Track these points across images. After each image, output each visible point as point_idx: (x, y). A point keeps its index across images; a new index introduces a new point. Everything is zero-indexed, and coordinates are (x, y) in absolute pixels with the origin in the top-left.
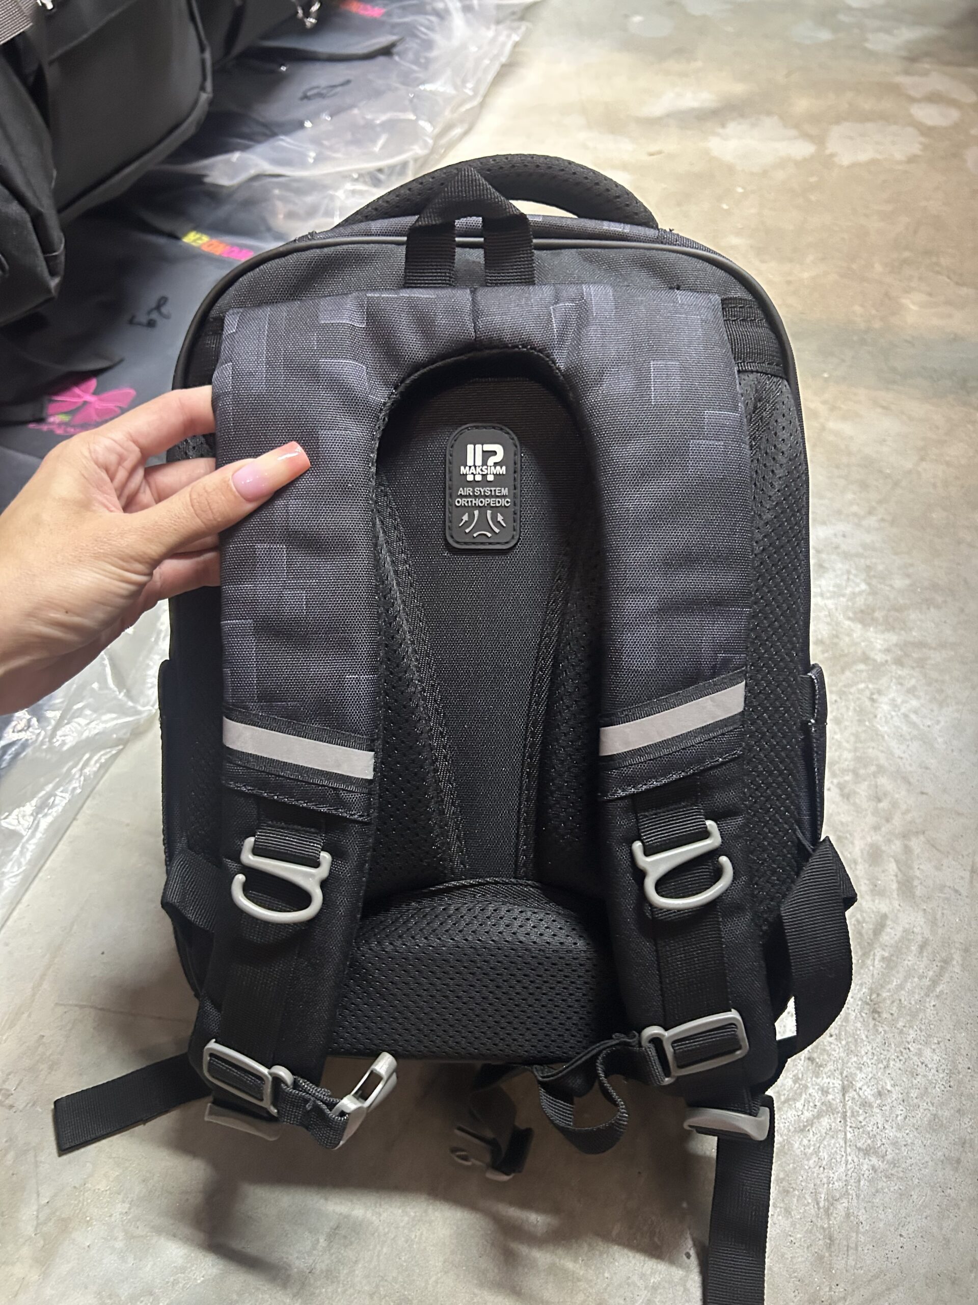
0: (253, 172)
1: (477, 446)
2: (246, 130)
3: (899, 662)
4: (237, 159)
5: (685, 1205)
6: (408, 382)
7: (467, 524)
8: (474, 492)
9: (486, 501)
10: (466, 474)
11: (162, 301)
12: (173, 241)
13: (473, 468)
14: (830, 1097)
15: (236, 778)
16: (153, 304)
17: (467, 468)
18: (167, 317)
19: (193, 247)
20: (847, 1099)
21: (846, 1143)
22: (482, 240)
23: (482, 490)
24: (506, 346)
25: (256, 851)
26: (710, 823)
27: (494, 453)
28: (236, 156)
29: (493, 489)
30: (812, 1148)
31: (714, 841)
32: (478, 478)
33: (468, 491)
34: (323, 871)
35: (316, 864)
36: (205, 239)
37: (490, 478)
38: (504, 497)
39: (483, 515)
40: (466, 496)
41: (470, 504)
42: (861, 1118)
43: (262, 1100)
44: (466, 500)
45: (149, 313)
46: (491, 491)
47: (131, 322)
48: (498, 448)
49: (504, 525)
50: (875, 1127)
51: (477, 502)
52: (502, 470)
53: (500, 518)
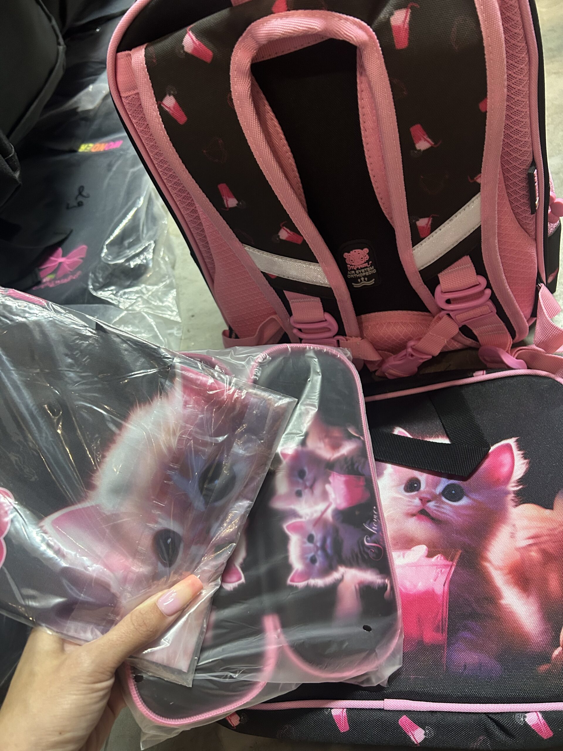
2: (91, 70)
4: (92, 89)
11: (81, 189)
12: (73, 154)
16: (76, 193)
18: (88, 197)
19: (87, 152)
45: (76, 198)
47: (68, 208)
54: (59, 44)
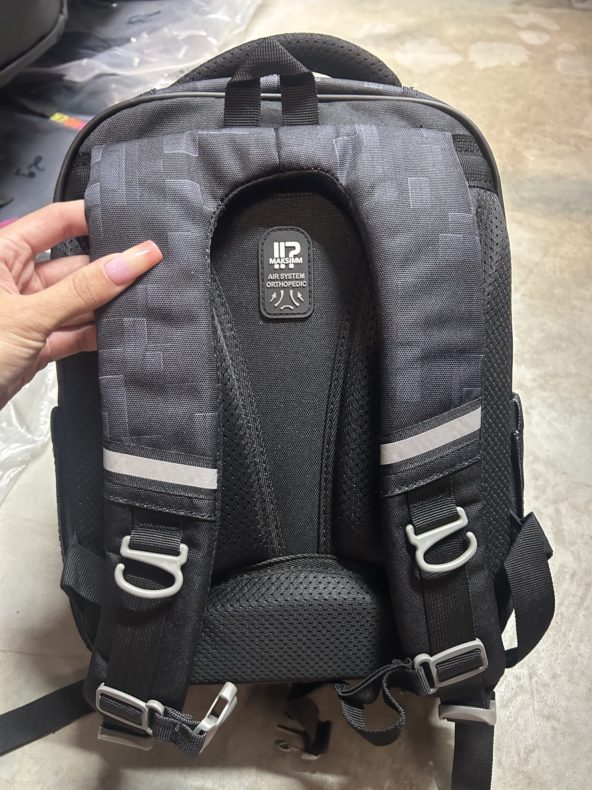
0: (96, 72)
1: (281, 243)
2: (90, 44)
3: (542, 387)
4: (86, 63)
5: (431, 763)
6: (230, 196)
7: (276, 300)
8: (280, 277)
9: (289, 283)
10: (274, 264)
11: (38, 160)
12: (43, 119)
13: (278, 259)
14: (522, 682)
15: (115, 494)
16: (32, 161)
17: (274, 259)
18: (43, 170)
19: (57, 123)
20: (533, 682)
21: (534, 713)
22: (280, 95)
23: (286, 276)
24: (302, 169)
25: (132, 546)
26: (459, 509)
27: (294, 248)
28: (85, 62)
29: (294, 274)
30: (513, 718)
31: (462, 522)
32: (283, 266)
33: (276, 276)
34: (183, 558)
35: (176, 553)
36: (66, 118)
37: (292, 266)
38: (302, 280)
39: (287, 294)
40: (274, 280)
41: (277, 286)
42: (543, 695)
43: (141, 724)
44: (274, 283)
45: (30, 167)
46: (292, 276)
47: (18, 173)
48: (297, 245)
49: (303, 300)
50: (552, 700)
51: (283, 284)
52: (300, 260)
53: (299, 295)
54: (61, 12)
